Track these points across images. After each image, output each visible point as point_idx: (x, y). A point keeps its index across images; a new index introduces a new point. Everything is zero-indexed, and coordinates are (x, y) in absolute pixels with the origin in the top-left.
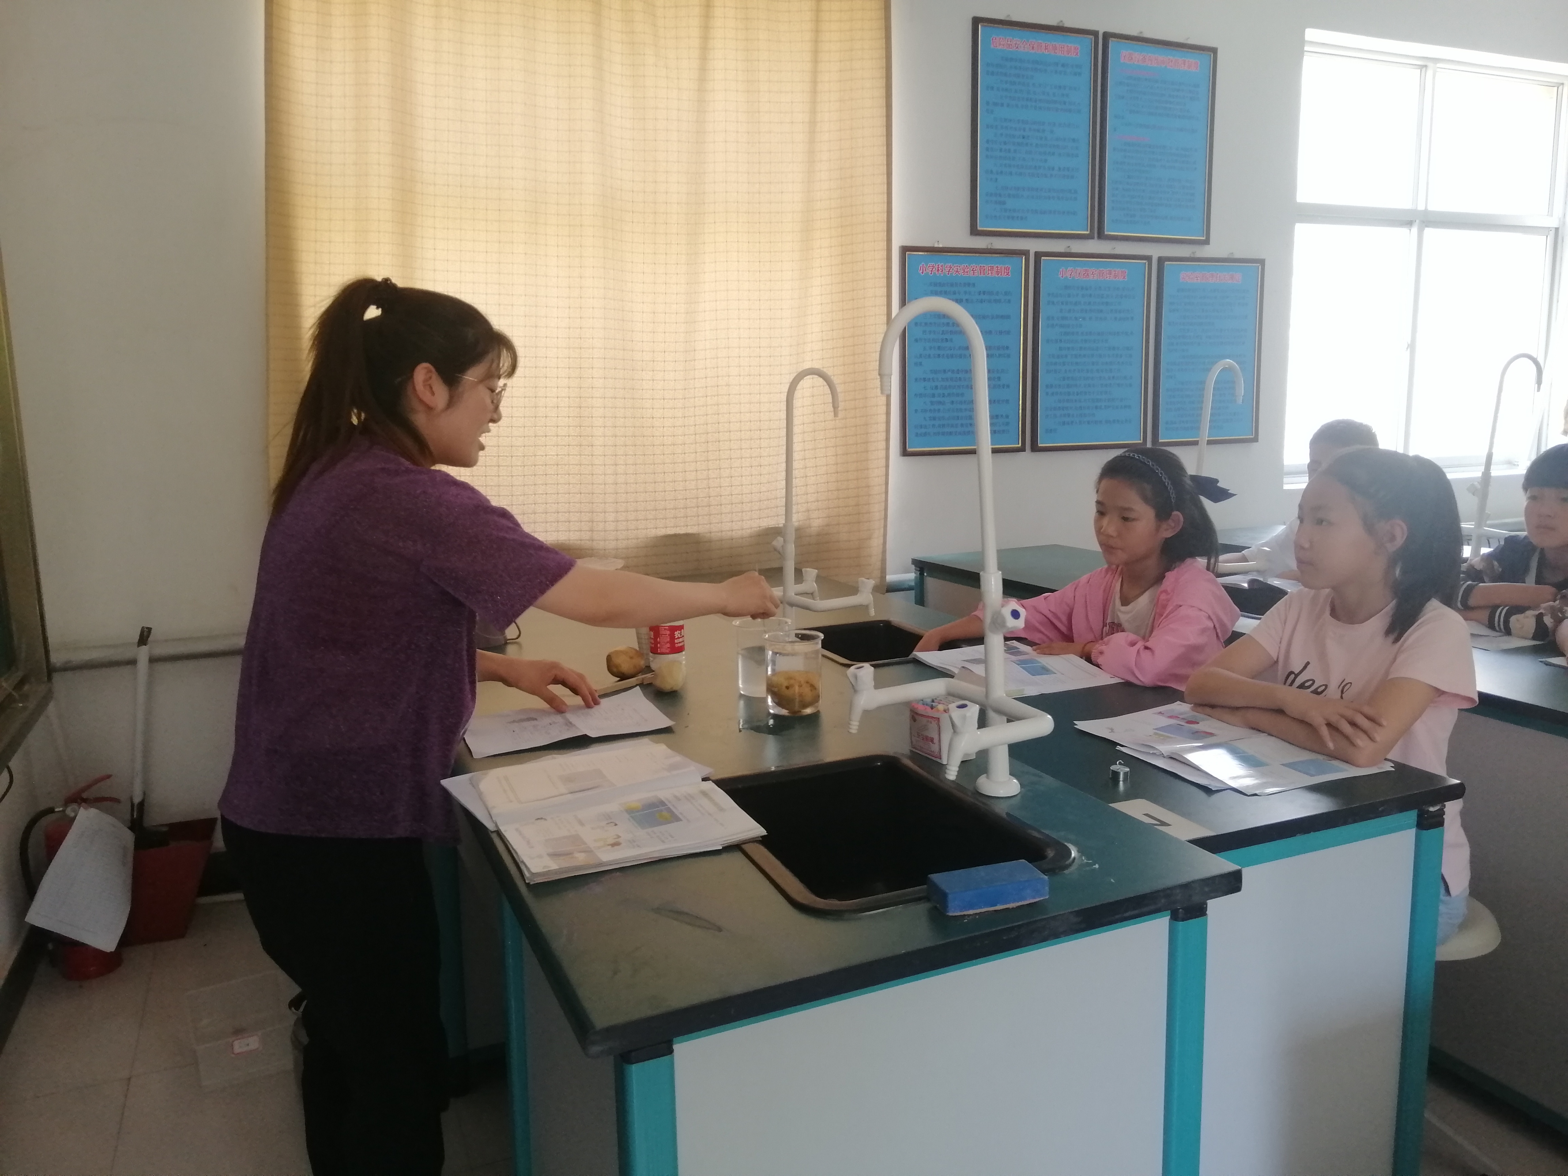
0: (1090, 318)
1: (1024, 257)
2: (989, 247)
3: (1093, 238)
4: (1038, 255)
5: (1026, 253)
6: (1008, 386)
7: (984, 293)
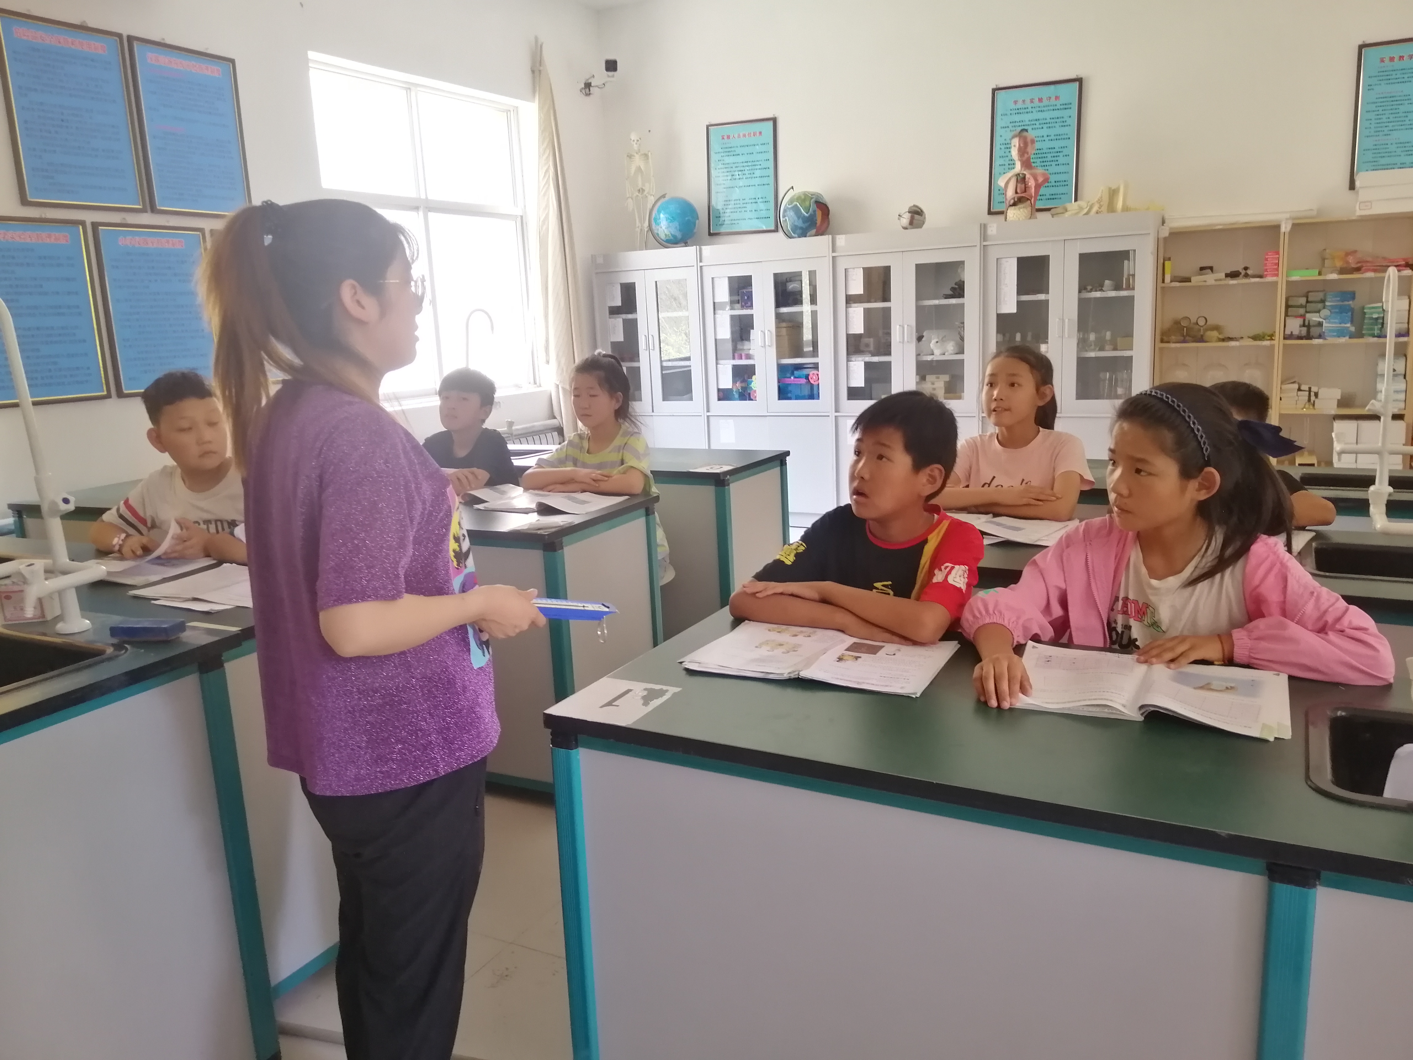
0: (156, 281)
1: (81, 227)
2: (43, 216)
3: (146, 212)
4: (95, 225)
5: (83, 223)
6: (84, 341)
7: (45, 258)
